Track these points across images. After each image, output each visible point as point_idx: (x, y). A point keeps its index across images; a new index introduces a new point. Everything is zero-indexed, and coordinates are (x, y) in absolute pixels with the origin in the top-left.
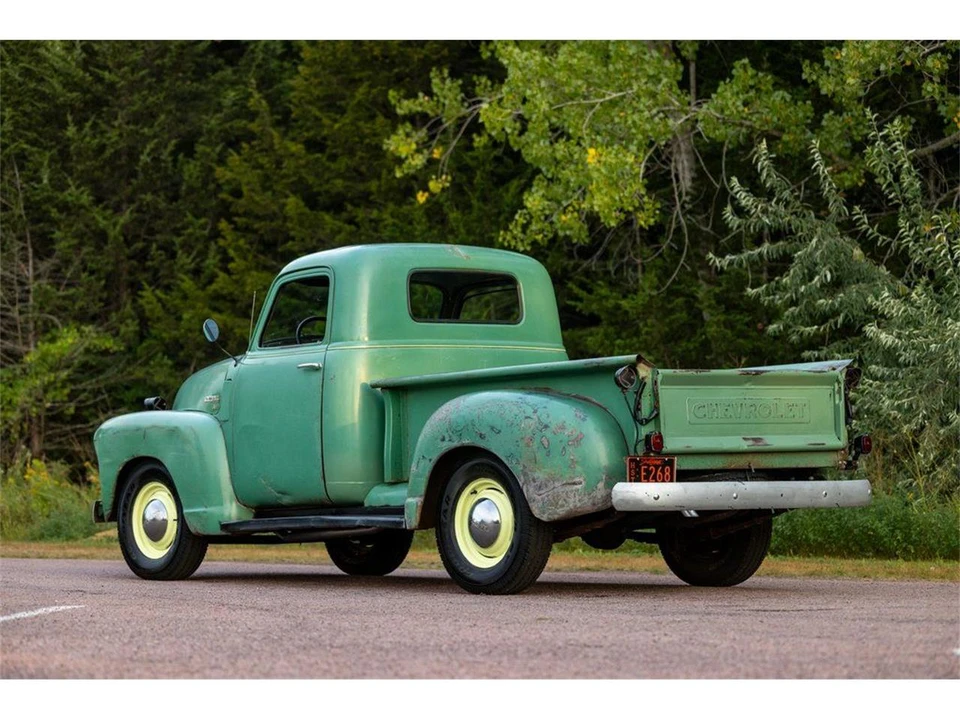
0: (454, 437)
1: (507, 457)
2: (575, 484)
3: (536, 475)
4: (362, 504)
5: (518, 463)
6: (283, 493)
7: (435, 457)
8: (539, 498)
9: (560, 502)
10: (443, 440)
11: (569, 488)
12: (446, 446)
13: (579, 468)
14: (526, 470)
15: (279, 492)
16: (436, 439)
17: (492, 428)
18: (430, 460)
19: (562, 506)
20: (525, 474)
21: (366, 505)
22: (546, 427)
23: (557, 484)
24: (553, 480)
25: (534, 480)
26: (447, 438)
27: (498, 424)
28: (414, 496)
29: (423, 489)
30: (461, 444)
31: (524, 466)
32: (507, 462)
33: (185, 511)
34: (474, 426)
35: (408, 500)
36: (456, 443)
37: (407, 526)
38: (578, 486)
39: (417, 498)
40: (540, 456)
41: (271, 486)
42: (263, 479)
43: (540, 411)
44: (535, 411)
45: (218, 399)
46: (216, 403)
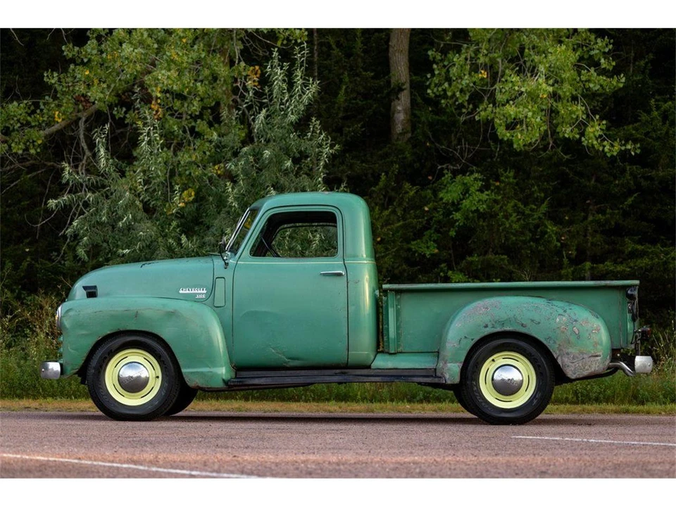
0: (496, 325)
1: (546, 339)
2: (597, 356)
3: (570, 350)
4: (369, 367)
5: (555, 342)
6: (293, 359)
7: (477, 338)
8: (573, 365)
9: (586, 367)
10: (486, 326)
11: (592, 359)
12: (489, 330)
13: (599, 347)
14: (562, 348)
15: (290, 358)
16: (479, 326)
17: (532, 321)
18: (472, 340)
19: (588, 370)
20: (560, 350)
21: (373, 366)
22: (576, 321)
23: (585, 356)
24: (583, 353)
25: (568, 354)
26: (490, 326)
27: (537, 318)
28: (456, 362)
29: (463, 359)
30: (502, 329)
31: (559, 345)
32: (545, 342)
33: (184, 370)
34: (516, 319)
35: (449, 365)
36: (498, 329)
37: (449, 382)
38: (599, 358)
39: (456, 365)
40: (573, 339)
41: (283, 353)
42: (273, 349)
43: (568, 311)
44: (565, 311)
45: (205, 292)
46: (203, 294)
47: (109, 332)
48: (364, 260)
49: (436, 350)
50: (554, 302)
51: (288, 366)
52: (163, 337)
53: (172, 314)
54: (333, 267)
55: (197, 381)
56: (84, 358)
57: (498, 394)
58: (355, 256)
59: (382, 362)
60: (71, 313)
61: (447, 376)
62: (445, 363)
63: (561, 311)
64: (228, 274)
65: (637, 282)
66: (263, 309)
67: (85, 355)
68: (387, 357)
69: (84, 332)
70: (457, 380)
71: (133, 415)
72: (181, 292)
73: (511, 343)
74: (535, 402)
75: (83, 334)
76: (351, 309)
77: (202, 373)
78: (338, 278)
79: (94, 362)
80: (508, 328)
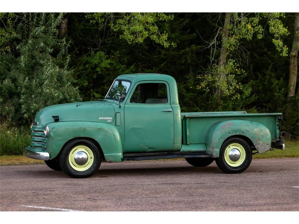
0: (233, 133)
1: (251, 138)
2: (268, 144)
3: (259, 142)
4: (180, 151)
5: (254, 139)
6: (150, 148)
7: (226, 138)
8: (261, 148)
9: (265, 149)
10: (229, 133)
12: (231, 135)
13: (269, 140)
14: (257, 141)
15: (149, 148)
16: (227, 133)
17: (247, 130)
18: (224, 139)
21: (181, 150)
22: (262, 130)
23: (265, 144)
24: (264, 143)
25: (259, 144)
26: (231, 133)
27: (248, 129)
28: (217, 148)
29: (220, 147)
30: (235, 134)
31: (256, 140)
32: (251, 139)
33: (105, 155)
34: (241, 130)
35: (215, 149)
36: (234, 134)
37: (215, 157)
38: (269, 145)
39: (218, 149)
40: (261, 138)
41: (147, 146)
42: (142, 144)
43: (259, 126)
44: (257, 126)
45: (111, 119)
46: (110, 120)
47: (72, 138)
48: (177, 104)
49: (204, 143)
50: (253, 122)
51: (147, 151)
52: (96, 140)
53: (100, 130)
54: (167, 108)
55: (111, 159)
56: (60, 150)
57: (231, 161)
58: (174, 103)
59: (185, 148)
60: (54, 130)
61: (214, 154)
62: (213, 149)
63: (256, 126)
64: (122, 111)
65: (281, 114)
66: (138, 127)
67: (61, 149)
68: (186, 146)
69: (60, 138)
70: (218, 156)
71: (80, 176)
72: (100, 118)
73: (237, 140)
74: (246, 164)
75: (60, 139)
76: (176, 126)
77: (113, 156)
78: (170, 112)
79: (64, 152)
80: (237, 134)
